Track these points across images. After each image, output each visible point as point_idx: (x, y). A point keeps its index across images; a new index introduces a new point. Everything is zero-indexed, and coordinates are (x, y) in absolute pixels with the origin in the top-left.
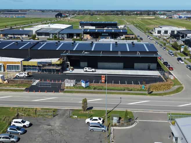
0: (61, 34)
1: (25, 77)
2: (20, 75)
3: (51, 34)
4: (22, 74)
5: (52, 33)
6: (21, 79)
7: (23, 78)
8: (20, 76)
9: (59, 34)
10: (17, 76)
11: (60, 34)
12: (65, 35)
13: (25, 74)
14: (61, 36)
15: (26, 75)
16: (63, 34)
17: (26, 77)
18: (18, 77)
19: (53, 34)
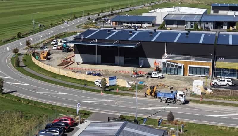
0: (205, 22)
1: (228, 85)
2: (220, 82)
3: (189, 23)
4: (224, 81)
5: (190, 21)
6: (220, 87)
7: (225, 86)
8: (219, 84)
9: (201, 22)
10: (215, 84)
11: (203, 22)
12: (210, 23)
13: (228, 81)
14: (204, 25)
15: (230, 83)
16: (207, 23)
17: (230, 86)
18: (217, 85)
19: (192, 22)
